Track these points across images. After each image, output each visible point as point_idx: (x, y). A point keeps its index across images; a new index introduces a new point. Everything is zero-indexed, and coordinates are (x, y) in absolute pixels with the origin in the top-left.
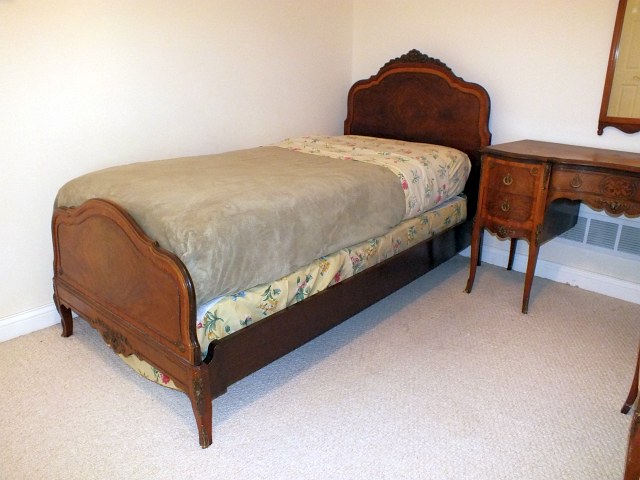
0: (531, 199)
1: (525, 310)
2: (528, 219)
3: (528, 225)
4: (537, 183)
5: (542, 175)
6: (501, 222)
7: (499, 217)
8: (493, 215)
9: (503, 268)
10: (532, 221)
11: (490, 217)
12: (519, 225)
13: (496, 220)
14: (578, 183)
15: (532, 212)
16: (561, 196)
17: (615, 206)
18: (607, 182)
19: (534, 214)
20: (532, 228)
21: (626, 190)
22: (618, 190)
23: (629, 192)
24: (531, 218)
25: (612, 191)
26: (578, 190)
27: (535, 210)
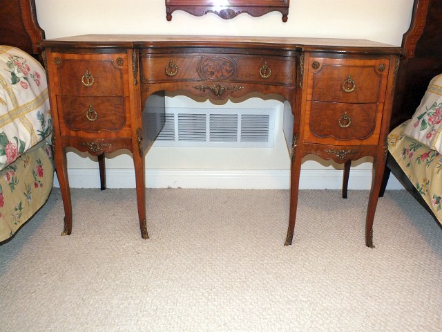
0: (123, 99)
1: (144, 234)
2: (123, 124)
3: (125, 133)
4: (125, 76)
5: (130, 65)
6: (91, 136)
7: (86, 130)
8: (77, 130)
9: (95, 190)
10: (130, 126)
11: (73, 133)
12: (113, 135)
13: (82, 134)
14: (173, 70)
15: (127, 115)
16: (158, 89)
17: (219, 91)
18: (205, 63)
19: (130, 117)
20: (131, 136)
21: (227, 70)
22: (218, 72)
23: (230, 71)
24: (127, 123)
25: (212, 73)
26: (176, 78)
27: (130, 112)
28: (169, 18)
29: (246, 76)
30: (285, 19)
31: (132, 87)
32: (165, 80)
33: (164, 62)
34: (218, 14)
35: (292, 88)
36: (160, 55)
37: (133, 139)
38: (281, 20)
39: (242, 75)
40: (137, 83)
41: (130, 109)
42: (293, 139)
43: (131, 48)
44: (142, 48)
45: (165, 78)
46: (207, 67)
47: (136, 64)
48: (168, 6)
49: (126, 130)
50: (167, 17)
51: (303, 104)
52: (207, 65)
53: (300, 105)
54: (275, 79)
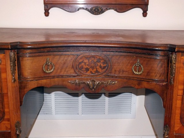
0: (1, 95)
3: (3, 126)
4: (3, 75)
5: (8, 65)
10: (9, 120)
14: (50, 67)
15: (6, 110)
16: (35, 86)
17: (94, 85)
18: (81, 61)
19: (9, 112)
20: (10, 129)
21: (100, 67)
22: (93, 68)
23: (104, 67)
24: (6, 117)
25: (87, 70)
26: (52, 75)
27: (9, 108)
28: (47, 14)
29: (119, 72)
30: (145, 14)
31: (10, 85)
32: (42, 77)
33: (41, 60)
34: (88, 10)
35: (164, 83)
36: (37, 54)
37: (12, 132)
38: (142, 15)
39: (115, 71)
40: (15, 81)
41: (8, 104)
42: (164, 127)
43: (8, 49)
44: (19, 49)
45: (43, 75)
46: (83, 64)
47: (14, 63)
48: (45, 4)
49: (4, 124)
50: (45, 13)
51: (174, 100)
52: (82, 62)
53: (171, 99)
54: (147, 75)
